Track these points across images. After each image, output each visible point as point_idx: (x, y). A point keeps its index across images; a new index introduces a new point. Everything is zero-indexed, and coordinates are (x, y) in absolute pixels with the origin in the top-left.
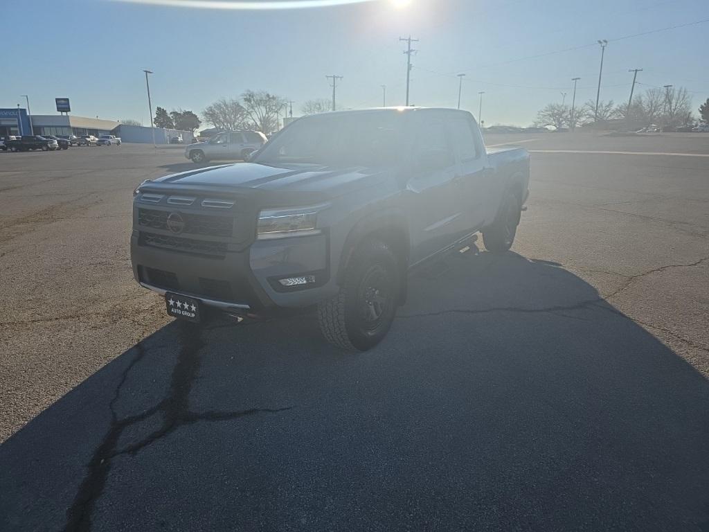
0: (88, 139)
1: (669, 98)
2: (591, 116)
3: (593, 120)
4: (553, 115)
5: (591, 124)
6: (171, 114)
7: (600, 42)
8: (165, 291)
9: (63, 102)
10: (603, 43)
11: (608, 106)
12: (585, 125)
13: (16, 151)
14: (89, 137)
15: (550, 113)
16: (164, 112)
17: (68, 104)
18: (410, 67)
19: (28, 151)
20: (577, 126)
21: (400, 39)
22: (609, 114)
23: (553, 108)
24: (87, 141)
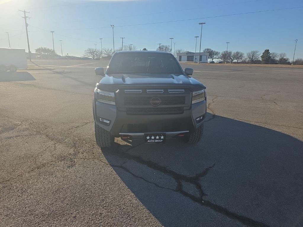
1: (130, 49)
2: (105, 54)
3: (106, 56)
4: (91, 53)
5: (105, 57)
7: (111, 26)
8: (144, 133)
10: (113, 26)
11: (111, 51)
12: (103, 58)
15: (89, 51)
18: (27, 25)
20: (100, 57)
21: (19, 10)
22: (111, 53)
23: (90, 49)
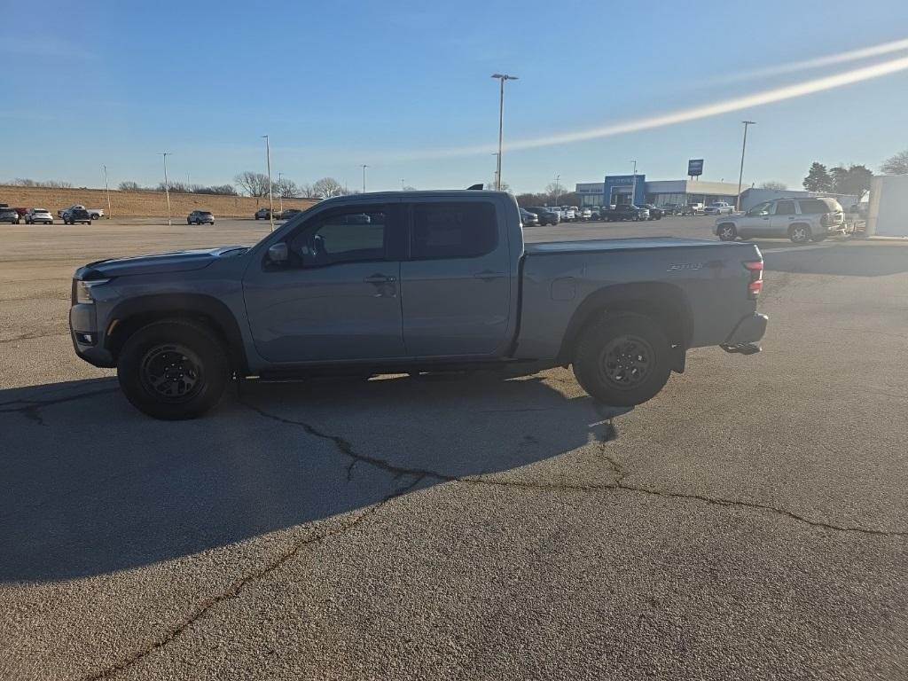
0: (695, 208)
6: (832, 170)
9: (696, 164)
13: (608, 221)
14: (697, 205)
16: (822, 168)
17: (701, 166)
19: (621, 220)
24: (692, 209)
